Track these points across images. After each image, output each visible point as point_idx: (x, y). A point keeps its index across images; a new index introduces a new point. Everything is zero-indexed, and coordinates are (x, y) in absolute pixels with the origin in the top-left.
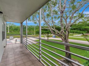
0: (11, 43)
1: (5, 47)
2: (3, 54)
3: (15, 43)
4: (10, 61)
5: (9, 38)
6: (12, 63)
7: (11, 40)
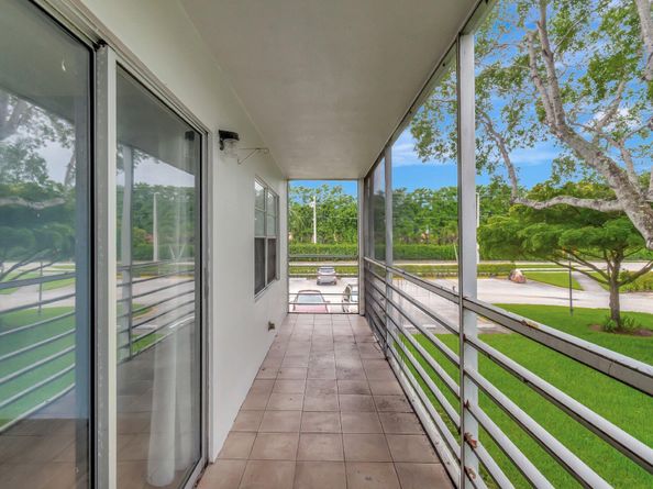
0: (321, 308)
1: (271, 326)
2: (262, 369)
3: (339, 309)
4: (279, 415)
5: (316, 277)
6: (287, 433)
7: (323, 289)
